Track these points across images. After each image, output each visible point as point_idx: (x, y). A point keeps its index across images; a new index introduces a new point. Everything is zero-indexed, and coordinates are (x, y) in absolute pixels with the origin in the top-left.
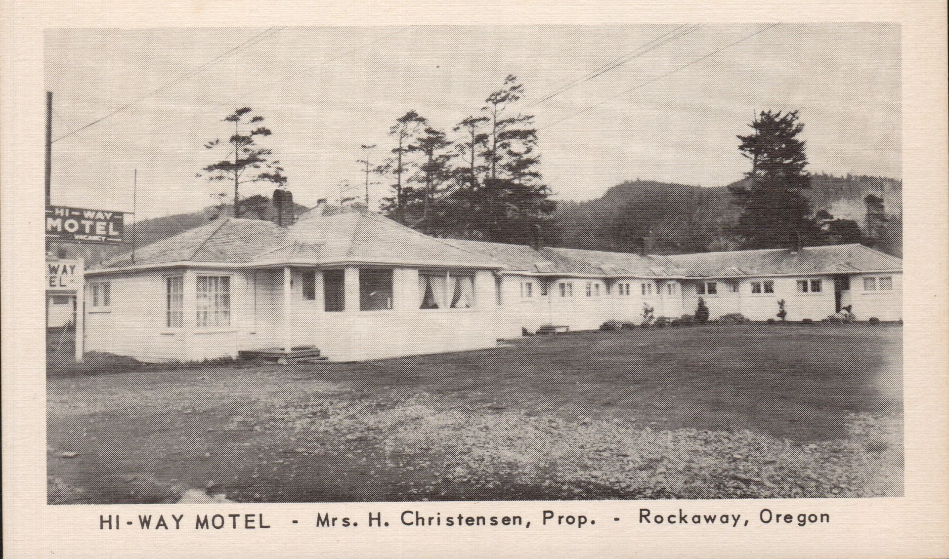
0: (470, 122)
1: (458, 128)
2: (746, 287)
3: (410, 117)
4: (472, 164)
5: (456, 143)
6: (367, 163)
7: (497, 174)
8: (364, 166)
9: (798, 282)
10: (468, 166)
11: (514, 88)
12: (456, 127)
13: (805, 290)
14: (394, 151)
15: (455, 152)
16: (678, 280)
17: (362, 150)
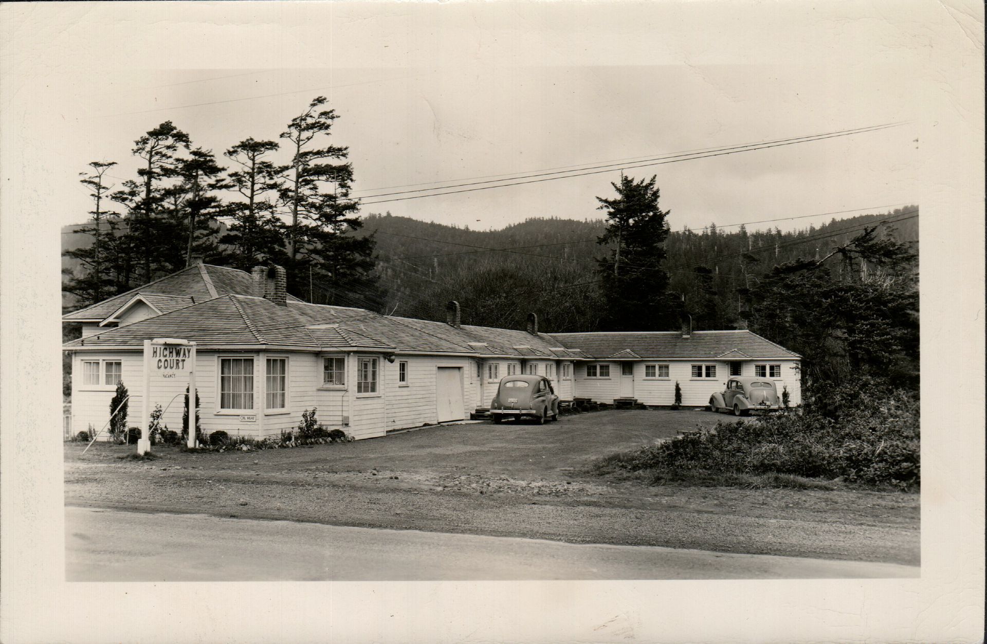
0: (252, 147)
1: (235, 152)
2: (640, 371)
3: (165, 130)
4: (252, 198)
5: (231, 171)
6: (99, 186)
7: (300, 218)
8: (93, 189)
9: (693, 367)
10: (247, 201)
11: (324, 114)
12: (232, 150)
13: (700, 375)
14: (142, 172)
15: (229, 181)
16: (572, 361)
17: (92, 168)
